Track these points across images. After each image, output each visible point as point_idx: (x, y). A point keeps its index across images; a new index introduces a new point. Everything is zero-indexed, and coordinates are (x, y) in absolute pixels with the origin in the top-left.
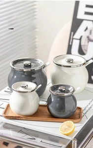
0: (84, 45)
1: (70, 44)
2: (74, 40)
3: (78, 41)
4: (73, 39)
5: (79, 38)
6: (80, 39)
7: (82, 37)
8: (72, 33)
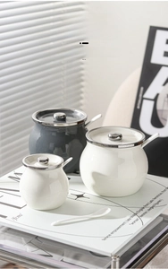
0: (162, 111)
1: (138, 107)
2: (145, 101)
3: (152, 103)
4: (143, 99)
5: (153, 97)
6: (155, 100)
7: (158, 95)
8: (142, 89)
